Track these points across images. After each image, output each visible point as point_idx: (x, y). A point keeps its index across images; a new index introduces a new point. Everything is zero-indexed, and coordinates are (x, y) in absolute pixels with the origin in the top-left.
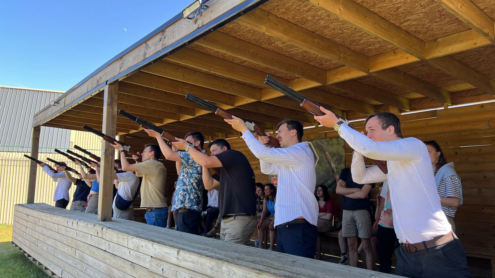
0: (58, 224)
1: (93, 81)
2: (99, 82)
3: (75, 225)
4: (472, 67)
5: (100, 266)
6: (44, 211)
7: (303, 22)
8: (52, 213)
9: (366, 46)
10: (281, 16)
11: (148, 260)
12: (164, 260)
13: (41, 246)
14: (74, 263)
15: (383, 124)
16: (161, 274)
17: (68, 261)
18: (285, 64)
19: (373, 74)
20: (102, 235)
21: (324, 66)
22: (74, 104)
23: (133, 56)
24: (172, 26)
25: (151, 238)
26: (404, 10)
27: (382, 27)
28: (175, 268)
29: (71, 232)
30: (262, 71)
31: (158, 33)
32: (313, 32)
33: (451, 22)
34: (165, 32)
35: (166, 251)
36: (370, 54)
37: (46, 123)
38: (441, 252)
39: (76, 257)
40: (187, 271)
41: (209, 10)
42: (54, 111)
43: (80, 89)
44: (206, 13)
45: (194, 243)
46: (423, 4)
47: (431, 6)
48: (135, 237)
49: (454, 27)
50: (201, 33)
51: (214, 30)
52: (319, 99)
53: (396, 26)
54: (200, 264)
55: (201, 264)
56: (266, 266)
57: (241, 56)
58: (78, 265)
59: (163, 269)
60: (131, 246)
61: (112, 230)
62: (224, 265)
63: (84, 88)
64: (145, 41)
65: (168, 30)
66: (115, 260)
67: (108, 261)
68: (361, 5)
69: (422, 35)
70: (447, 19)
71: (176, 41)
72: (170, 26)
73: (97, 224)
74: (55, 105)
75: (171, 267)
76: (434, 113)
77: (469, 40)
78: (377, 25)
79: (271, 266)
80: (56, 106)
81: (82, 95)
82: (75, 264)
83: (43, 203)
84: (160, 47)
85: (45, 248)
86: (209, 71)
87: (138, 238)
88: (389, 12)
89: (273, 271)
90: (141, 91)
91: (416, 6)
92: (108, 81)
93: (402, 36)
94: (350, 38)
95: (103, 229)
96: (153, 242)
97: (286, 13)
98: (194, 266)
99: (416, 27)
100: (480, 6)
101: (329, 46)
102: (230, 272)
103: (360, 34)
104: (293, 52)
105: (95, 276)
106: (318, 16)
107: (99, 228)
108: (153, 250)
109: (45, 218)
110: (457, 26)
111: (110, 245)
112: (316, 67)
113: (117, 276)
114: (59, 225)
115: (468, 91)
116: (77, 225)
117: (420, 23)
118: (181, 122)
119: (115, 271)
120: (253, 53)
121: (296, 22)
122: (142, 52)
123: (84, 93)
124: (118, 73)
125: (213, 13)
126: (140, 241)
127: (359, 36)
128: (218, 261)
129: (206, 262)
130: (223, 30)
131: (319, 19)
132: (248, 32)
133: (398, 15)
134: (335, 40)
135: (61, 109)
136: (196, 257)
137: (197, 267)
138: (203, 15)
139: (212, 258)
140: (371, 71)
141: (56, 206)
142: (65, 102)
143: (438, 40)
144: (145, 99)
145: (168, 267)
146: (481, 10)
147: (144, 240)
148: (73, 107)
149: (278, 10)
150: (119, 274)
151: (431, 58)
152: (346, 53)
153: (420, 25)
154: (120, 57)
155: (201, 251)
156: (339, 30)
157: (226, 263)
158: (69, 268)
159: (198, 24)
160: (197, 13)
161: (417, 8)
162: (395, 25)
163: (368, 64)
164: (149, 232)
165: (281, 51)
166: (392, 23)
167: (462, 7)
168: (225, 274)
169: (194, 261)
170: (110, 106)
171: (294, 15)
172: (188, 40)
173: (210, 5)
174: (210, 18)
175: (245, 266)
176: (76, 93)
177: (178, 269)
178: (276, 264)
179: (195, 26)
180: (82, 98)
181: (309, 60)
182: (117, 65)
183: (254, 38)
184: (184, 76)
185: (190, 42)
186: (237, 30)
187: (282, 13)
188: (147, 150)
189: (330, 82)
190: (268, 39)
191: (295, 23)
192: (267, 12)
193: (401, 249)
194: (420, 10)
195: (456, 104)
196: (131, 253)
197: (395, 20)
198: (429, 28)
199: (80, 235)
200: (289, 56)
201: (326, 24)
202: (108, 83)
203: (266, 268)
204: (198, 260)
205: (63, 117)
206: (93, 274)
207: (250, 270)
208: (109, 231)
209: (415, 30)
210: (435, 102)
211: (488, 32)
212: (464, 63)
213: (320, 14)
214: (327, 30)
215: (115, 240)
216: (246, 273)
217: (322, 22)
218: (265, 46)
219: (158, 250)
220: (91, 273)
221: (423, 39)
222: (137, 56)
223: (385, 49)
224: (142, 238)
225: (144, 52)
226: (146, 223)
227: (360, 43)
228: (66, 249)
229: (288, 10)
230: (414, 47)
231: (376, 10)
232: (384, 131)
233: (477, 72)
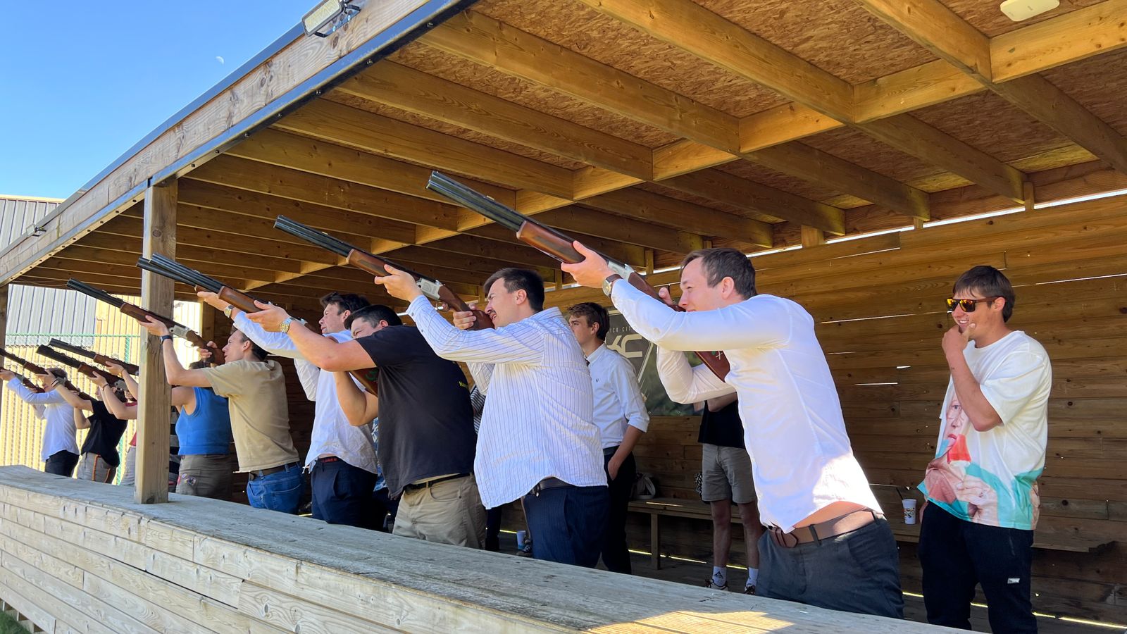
0: (45, 515)
1: (119, 178)
2: (133, 180)
3: (81, 514)
4: (961, 139)
5: (136, 606)
6: (16, 484)
7: (583, 42)
8: (32, 488)
9: (727, 94)
10: (531, 29)
11: (235, 587)
12: (270, 586)
13: (10, 566)
14: (80, 603)
15: (712, 275)
16: (262, 619)
17: (67, 598)
18: (556, 135)
19: (750, 156)
20: (139, 535)
21: (646, 139)
22: (79, 231)
23: (205, 121)
24: (286, 52)
25: (244, 537)
26: (797, 16)
27: (754, 55)
28: (292, 604)
29: (72, 531)
30: (510, 151)
31: (257, 68)
32: (607, 65)
33: (898, 42)
34: (272, 65)
35: (273, 567)
36: (741, 113)
37: (20, 277)
38: (846, 548)
39: (84, 589)
40: (316, 609)
41: (363, 15)
42: (35, 249)
43: (91, 199)
44: (356, 22)
45: (342, 545)
46: (833, 5)
47: (851, 9)
48: (209, 538)
49: (906, 52)
50: (347, 68)
51: (374, 62)
52: (643, 211)
53: (785, 51)
54: (341, 593)
55: (343, 593)
56: (483, 589)
57: (451, 119)
58: (90, 608)
59: (266, 608)
60: (200, 558)
61: (160, 523)
62: (391, 593)
63: (101, 195)
64: (230, 85)
65: (278, 62)
66: (166, 592)
67: (151, 595)
68: (702, 6)
69: (844, 71)
70: (891, 36)
71: (295, 87)
72: (282, 51)
73: (129, 512)
74: (37, 233)
75: (283, 602)
76: (894, 240)
77: (940, 80)
78: (740, 49)
79: (493, 588)
80: (39, 238)
81: (96, 211)
82: (82, 604)
83: (18, 467)
84: (260, 101)
85: (18, 571)
86: (383, 152)
87: (214, 539)
88: (764, 21)
89: (492, 599)
90: (237, 199)
91: (819, 8)
92: (151, 178)
93: (800, 72)
94: (690, 77)
95: (142, 521)
96: (247, 547)
97: (540, 23)
98: (329, 596)
99: (828, 53)
100: (956, 7)
101: (645, 96)
102: (401, 607)
103: (712, 69)
104: (572, 110)
105: (124, 629)
106: (613, 31)
107: (131, 519)
108: (246, 564)
109: (16, 501)
110: (914, 52)
111: (156, 558)
112: (627, 141)
113: (172, 627)
114: (48, 515)
115: (963, 189)
116: (86, 514)
117: (834, 44)
118: (339, 267)
119: (168, 617)
120: (479, 111)
121: (565, 42)
122: (223, 111)
123: (101, 207)
124: (174, 160)
125: (369, 22)
126: (218, 546)
127: (710, 73)
128: (378, 583)
129: (353, 586)
130: (405, 60)
131: (616, 37)
132: (462, 65)
133: (785, 28)
134: (659, 83)
135: (52, 243)
136: (333, 577)
137: (335, 598)
138: (350, 27)
139: (367, 577)
140: (743, 150)
141: (46, 471)
142: (58, 227)
143: (880, 81)
144: (251, 219)
145: (278, 603)
146: (960, 17)
147: (227, 543)
148: (77, 239)
149: (520, 15)
150: (175, 622)
151: (868, 120)
152: (686, 112)
153: (836, 50)
154: (178, 123)
155: (348, 563)
156: (665, 61)
157: (394, 587)
158: (69, 615)
159: (340, 48)
160: (337, 24)
161: (823, 11)
162: (783, 49)
163: (738, 135)
164: (246, 525)
165: (544, 105)
166: (776, 45)
167: (912, 10)
168: (391, 613)
169: (329, 586)
170: (160, 235)
171: (559, 28)
172: (319, 85)
173: (364, 5)
174: (365, 36)
175: (434, 592)
176: (82, 206)
177: (298, 605)
178: (508, 584)
179: (332, 53)
180: (97, 217)
181: (610, 127)
182: (172, 140)
183: (479, 77)
184: (330, 164)
185: (324, 89)
186: (438, 59)
187: (532, 23)
188: (234, 338)
189: (660, 176)
190: (509, 80)
191: (565, 46)
192: (498, 20)
193: (768, 537)
194: (830, 16)
195: (939, 219)
196: (201, 573)
197: (782, 38)
198: (856, 55)
199: (92, 537)
200: (565, 118)
201: (633, 48)
202: (153, 182)
203: (480, 593)
204: (337, 583)
205: (60, 263)
206: (120, 626)
207: (442, 599)
208: (156, 527)
209: (827, 59)
210: (897, 215)
211: (976, 64)
212: (943, 130)
213: (616, 25)
214: (638, 61)
215: (166, 546)
216: (434, 607)
217: (625, 43)
218: (507, 96)
219: (256, 565)
220: (117, 623)
221: (849, 80)
222: (214, 121)
223: (771, 101)
224: (224, 539)
225: (229, 110)
226: (249, 504)
227: (715, 87)
228: (63, 571)
229: (544, 16)
230: (827, 97)
231: (737, 17)
232: (711, 289)
233: (975, 149)
